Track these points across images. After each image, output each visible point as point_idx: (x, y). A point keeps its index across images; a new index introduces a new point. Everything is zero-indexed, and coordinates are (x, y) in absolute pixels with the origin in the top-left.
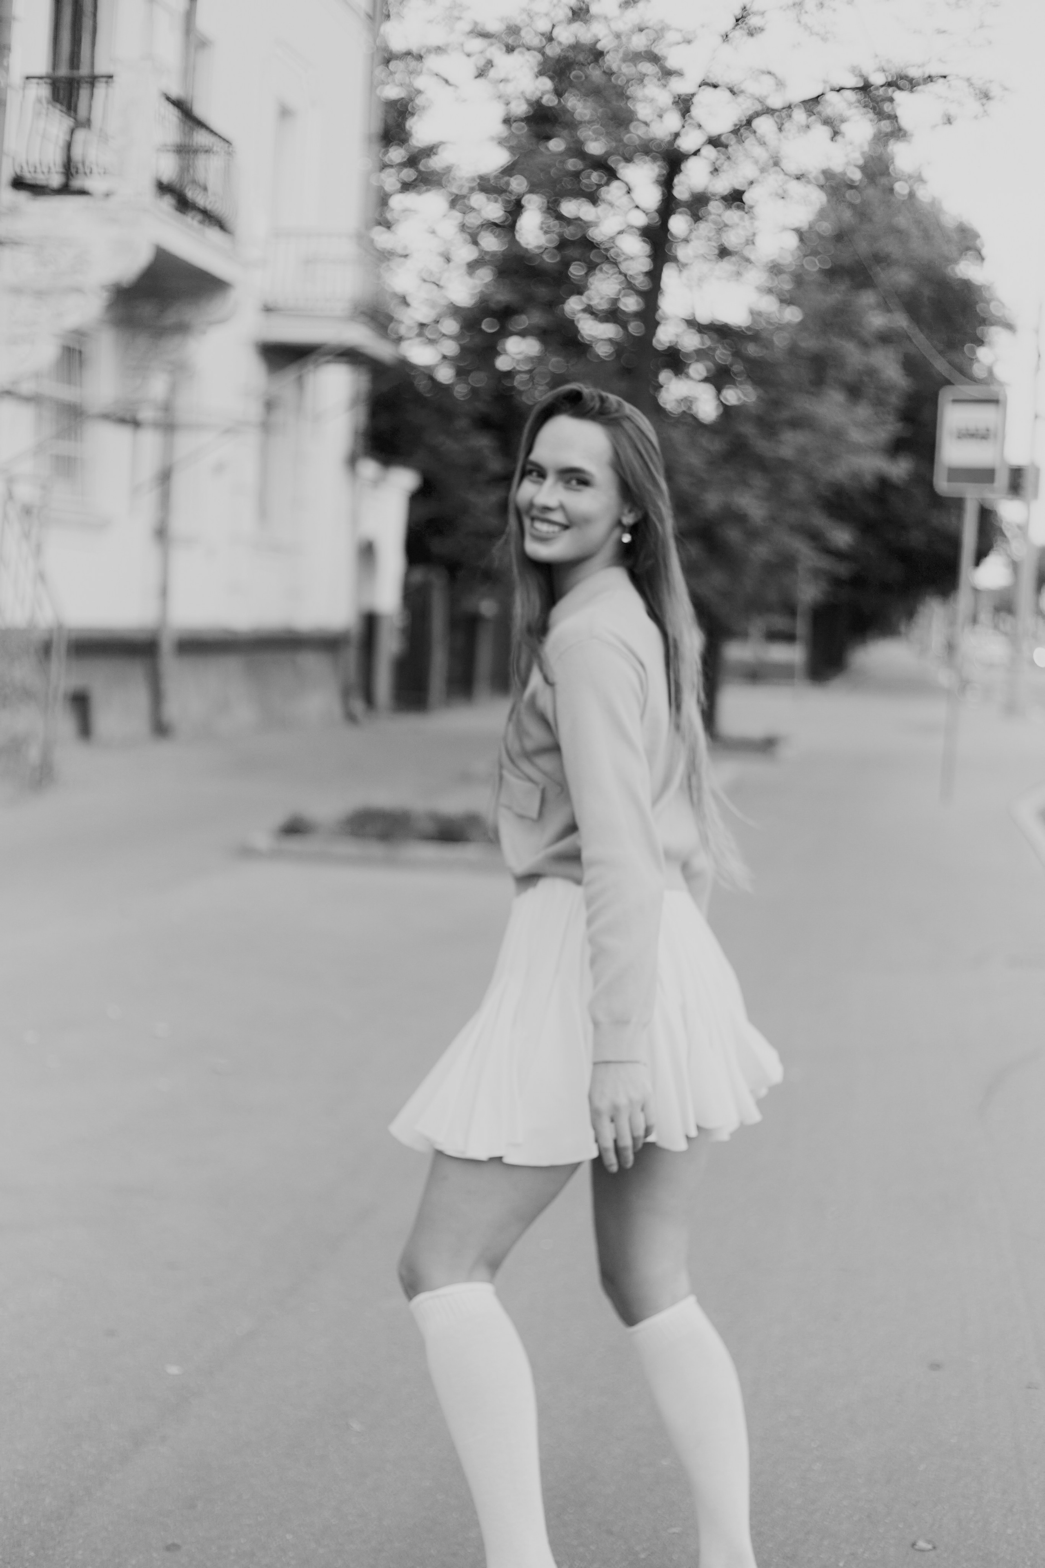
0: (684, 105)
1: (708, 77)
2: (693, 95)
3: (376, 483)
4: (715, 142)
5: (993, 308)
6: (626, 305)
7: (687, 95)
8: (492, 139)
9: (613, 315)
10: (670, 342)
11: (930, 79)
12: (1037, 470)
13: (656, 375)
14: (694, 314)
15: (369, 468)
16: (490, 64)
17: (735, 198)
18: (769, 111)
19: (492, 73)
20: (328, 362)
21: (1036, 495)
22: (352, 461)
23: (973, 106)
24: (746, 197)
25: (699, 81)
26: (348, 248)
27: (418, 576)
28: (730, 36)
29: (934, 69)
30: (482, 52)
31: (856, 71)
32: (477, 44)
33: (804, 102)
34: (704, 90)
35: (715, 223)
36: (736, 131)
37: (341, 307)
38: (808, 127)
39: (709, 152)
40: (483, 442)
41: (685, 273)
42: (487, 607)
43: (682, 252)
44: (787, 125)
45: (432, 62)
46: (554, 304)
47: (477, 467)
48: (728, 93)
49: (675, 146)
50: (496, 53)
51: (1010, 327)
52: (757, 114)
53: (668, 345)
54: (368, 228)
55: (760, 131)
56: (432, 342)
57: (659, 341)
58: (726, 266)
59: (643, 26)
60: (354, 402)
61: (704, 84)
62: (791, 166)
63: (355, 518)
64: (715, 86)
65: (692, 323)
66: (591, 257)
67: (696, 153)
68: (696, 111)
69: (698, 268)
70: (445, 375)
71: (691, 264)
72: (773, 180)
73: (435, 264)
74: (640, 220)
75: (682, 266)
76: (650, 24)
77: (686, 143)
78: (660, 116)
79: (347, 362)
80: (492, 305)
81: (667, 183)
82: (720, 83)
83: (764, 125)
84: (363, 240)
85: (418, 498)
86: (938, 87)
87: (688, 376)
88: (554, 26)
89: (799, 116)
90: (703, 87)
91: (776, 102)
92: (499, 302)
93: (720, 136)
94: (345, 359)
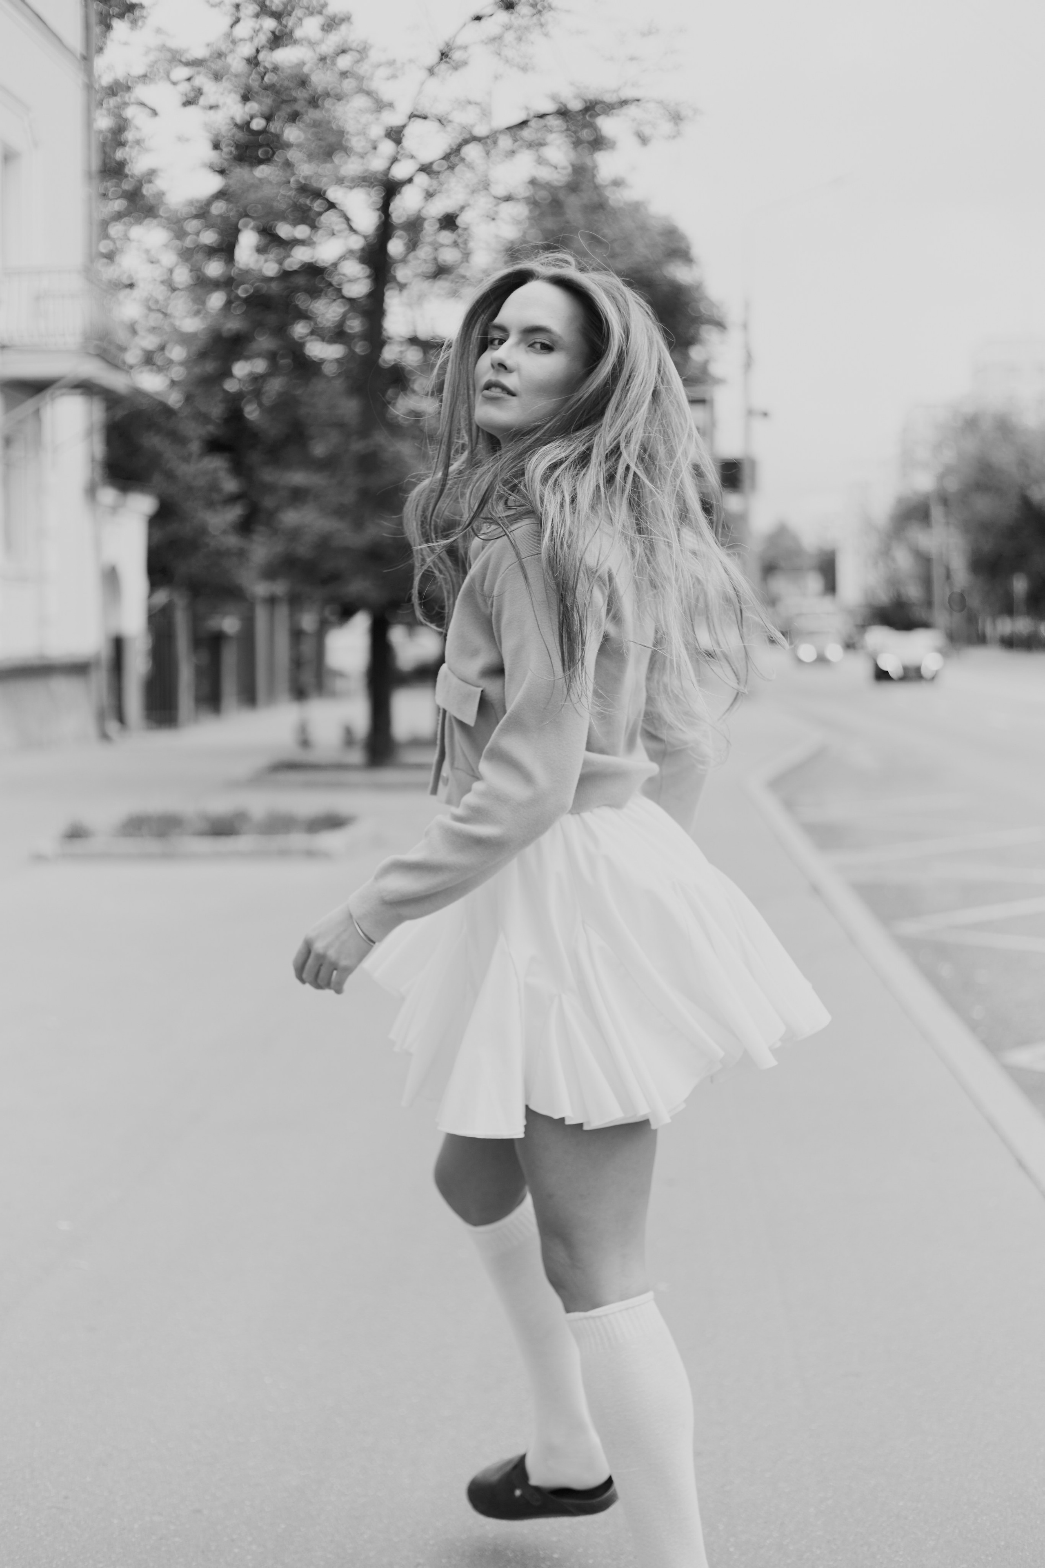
0: (396, 135)
1: (417, 110)
2: (404, 126)
3: (114, 509)
4: (426, 169)
5: (703, 308)
6: (351, 328)
7: (398, 127)
8: (204, 165)
9: (338, 335)
10: (395, 360)
11: (624, 103)
12: (753, 463)
13: (384, 393)
14: (415, 331)
15: (108, 495)
16: (199, 92)
17: (449, 222)
18: (475, 139)
19: (202, 101)
20: (62, 395)
21: (753, 486)
22: (91, 492)
23: (666, 127)
24: (459, 221)
25: (408, 112)
26: (75, 283)
27: (162, 597)
28: (436, 70)
29: (628, 93)
30: (189, 79)
31: (554, 98)
32: (181, 73)
33: (509, 128)
34: (414, 121)
35: (431, 244)
36: (446, 157)
37: (73, 339)
38: (513, 152)
39: (422, 180)
40: (217, 464)
41: (405, 293)
42: (230, 624)
43: (401, 273)
44: (493, 152)
45: (141, 92)
46: (281, 331)
47: (214, 487)
48: (437, 124)
49: (390, 176)
50: (203, 80)
51: (720, 325)
52: (466, 142)
53: (393, 363)
54: (92, 261)
55: (468, 159)
56: (160, 369)
57: (384, 361)
58: (442, 285)
59: (345, 47)
60: (89, 433)
61: (412, 116)
62: (500, 190)
63: (98, 544)
64: (425, 118)
65: (414, 341)
66: (316, 283)
67: (410, 180)
68: (409, 142)
69: (418, 286)
70: (174, 399)
71: (410, 284)
72: (483, 203)
73: (160, 292)
74: (357, 243)
75: (402, 287)
76: (354, 46)
77: (400, 172)
78: (375, 148)
79: (82, 394)
80: (225, 334)
81: (385, 208)
82: (429, 115)
83: (472, 152)
84: (88, 272)
85: (156, 521)
86: (632, 111)
87: (414, 391)
88: (258, 51)
89: (505, 142)
90: (412, 119)
91: (481, 130)
92: (229, 330)
93: (431, 164)
94: (79, 391)
